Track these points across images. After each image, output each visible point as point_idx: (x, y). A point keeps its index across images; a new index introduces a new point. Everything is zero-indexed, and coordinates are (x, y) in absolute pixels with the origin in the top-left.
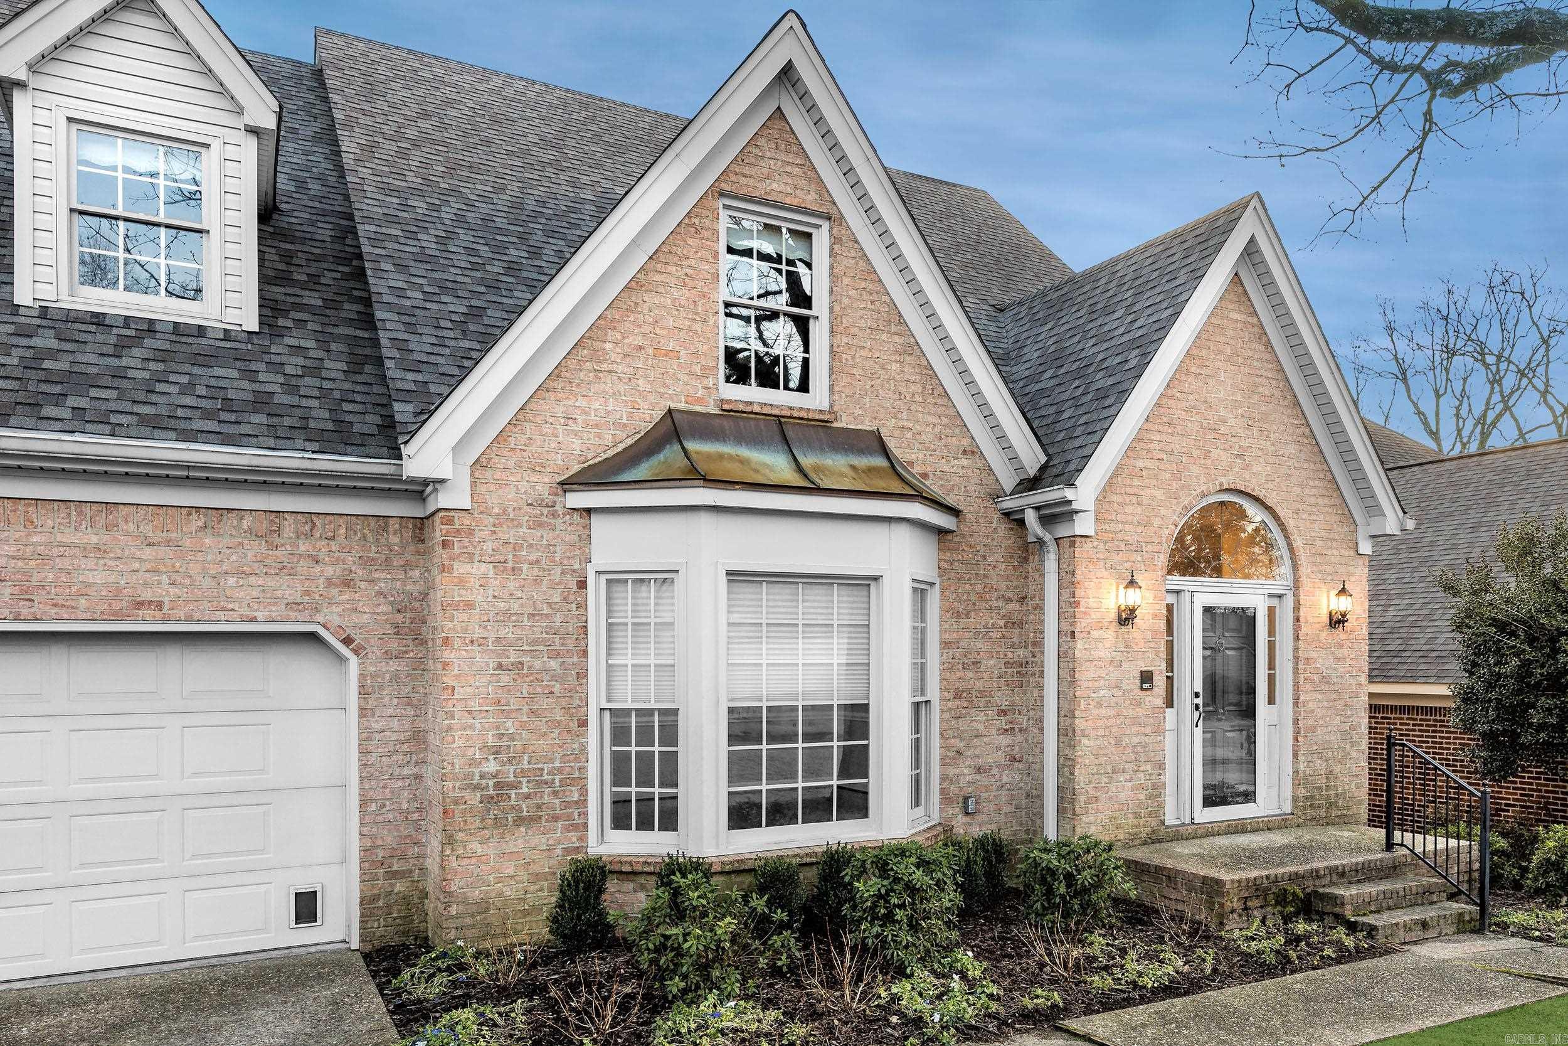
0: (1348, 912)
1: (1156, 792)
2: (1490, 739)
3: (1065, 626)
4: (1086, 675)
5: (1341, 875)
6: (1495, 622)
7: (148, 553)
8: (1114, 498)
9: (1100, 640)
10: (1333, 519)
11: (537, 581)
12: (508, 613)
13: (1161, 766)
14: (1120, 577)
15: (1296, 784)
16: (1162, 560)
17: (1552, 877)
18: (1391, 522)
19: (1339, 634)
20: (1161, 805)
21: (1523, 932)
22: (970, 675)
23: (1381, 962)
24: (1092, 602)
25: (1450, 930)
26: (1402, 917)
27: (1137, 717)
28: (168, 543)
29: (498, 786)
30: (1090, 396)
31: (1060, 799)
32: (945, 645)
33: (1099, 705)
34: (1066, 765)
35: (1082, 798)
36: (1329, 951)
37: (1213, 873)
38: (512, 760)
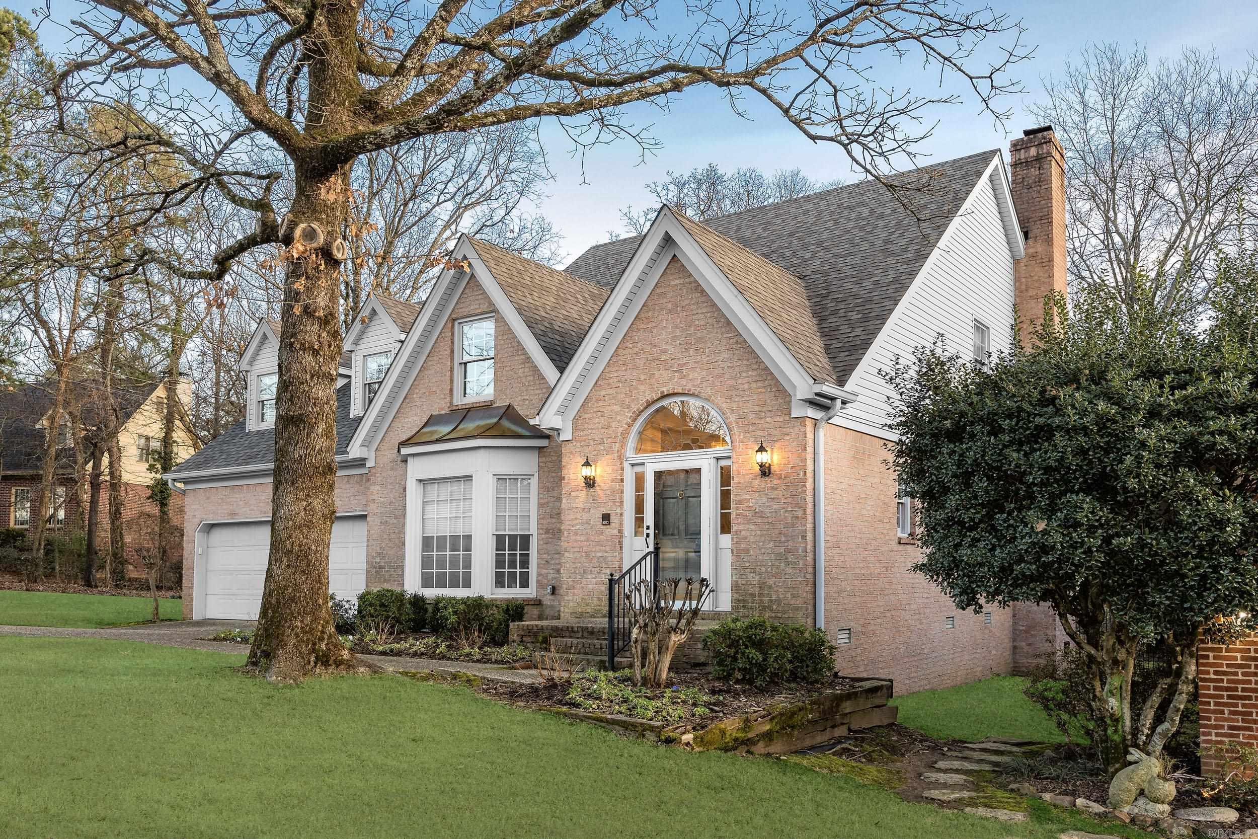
4: (567, 517)
8: (587, 416)
9: (577, 497)
10: (768, 396)
11: (392, 490)
12: (383, 503)
15: (733, 591)
16: (618, 446)
22: (554, 520)
24: (572, 476)
27: (600, 541)
29: (380, 567)
32: (540, 505)
33: (576, 534)
35: (565, 586)
38: (384, 558)
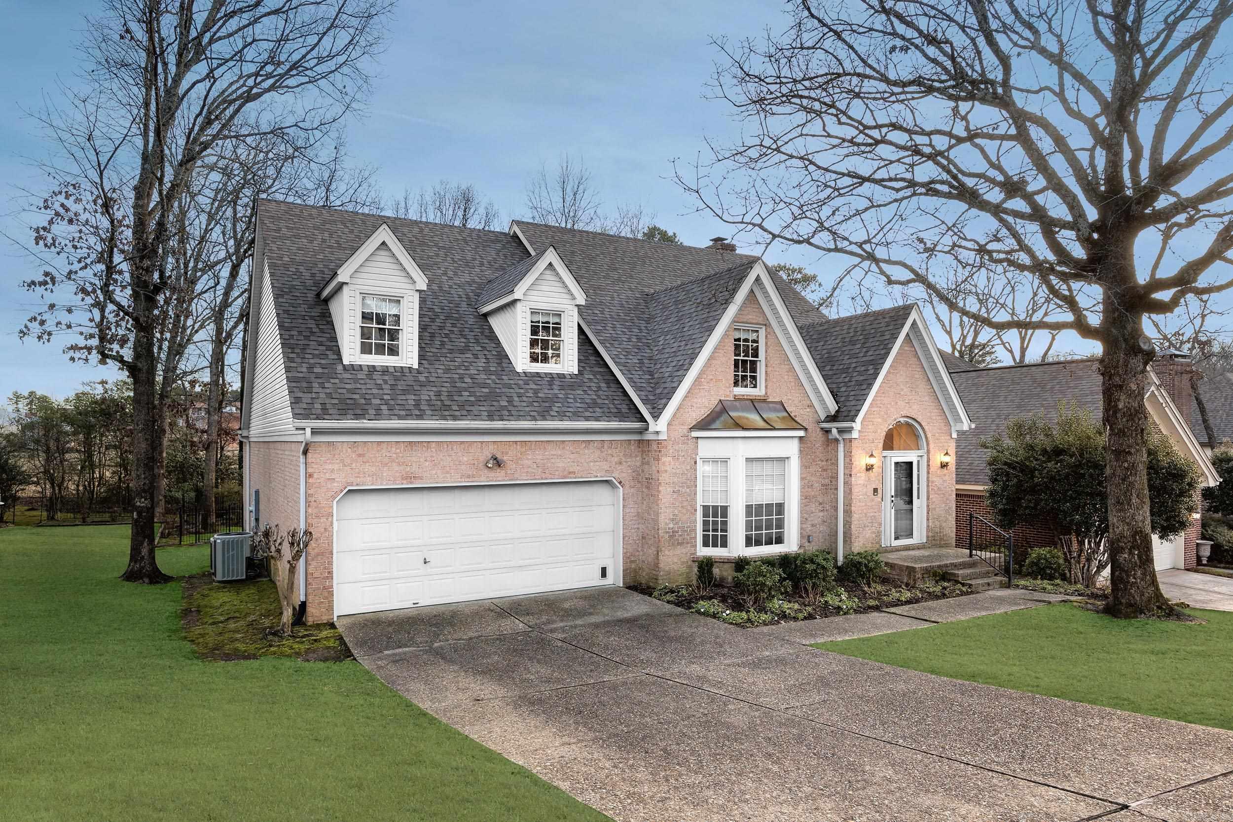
0: (960, 579)
1: (879, 534)
2: (1003, 512)
3: (847, 472)
4: (855, 490)
5: (955, 566)
6: (1006, 464)
7: (572, 456)
8: (866, 424)
9: (860, 477)
10: (943, 424)
11: (684, 462)
12: (676, 473)
13: (881, 524)
14: (867, 453)
15: (928, 531)
16: (881, 445)
17: (1035, 568)
18: (966, 425)
19: (945, 471)
20: (880, 539)
21: (1025, 588)
23: (978, 595)
24: (857, 463)
25: (997, 587)
26: (980, 581)
27: (872, 505)
28: (577, 452)
29: (673, 532)
30: (853, 383)
31: (845, 537)
33: (859, 501)
34: (848, 524)
35: (854, 537)
36: (958, 592)
37: (910, 565)
38: (677, 523)
